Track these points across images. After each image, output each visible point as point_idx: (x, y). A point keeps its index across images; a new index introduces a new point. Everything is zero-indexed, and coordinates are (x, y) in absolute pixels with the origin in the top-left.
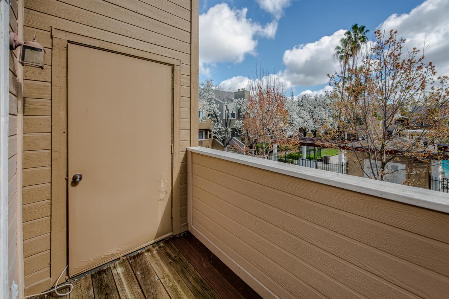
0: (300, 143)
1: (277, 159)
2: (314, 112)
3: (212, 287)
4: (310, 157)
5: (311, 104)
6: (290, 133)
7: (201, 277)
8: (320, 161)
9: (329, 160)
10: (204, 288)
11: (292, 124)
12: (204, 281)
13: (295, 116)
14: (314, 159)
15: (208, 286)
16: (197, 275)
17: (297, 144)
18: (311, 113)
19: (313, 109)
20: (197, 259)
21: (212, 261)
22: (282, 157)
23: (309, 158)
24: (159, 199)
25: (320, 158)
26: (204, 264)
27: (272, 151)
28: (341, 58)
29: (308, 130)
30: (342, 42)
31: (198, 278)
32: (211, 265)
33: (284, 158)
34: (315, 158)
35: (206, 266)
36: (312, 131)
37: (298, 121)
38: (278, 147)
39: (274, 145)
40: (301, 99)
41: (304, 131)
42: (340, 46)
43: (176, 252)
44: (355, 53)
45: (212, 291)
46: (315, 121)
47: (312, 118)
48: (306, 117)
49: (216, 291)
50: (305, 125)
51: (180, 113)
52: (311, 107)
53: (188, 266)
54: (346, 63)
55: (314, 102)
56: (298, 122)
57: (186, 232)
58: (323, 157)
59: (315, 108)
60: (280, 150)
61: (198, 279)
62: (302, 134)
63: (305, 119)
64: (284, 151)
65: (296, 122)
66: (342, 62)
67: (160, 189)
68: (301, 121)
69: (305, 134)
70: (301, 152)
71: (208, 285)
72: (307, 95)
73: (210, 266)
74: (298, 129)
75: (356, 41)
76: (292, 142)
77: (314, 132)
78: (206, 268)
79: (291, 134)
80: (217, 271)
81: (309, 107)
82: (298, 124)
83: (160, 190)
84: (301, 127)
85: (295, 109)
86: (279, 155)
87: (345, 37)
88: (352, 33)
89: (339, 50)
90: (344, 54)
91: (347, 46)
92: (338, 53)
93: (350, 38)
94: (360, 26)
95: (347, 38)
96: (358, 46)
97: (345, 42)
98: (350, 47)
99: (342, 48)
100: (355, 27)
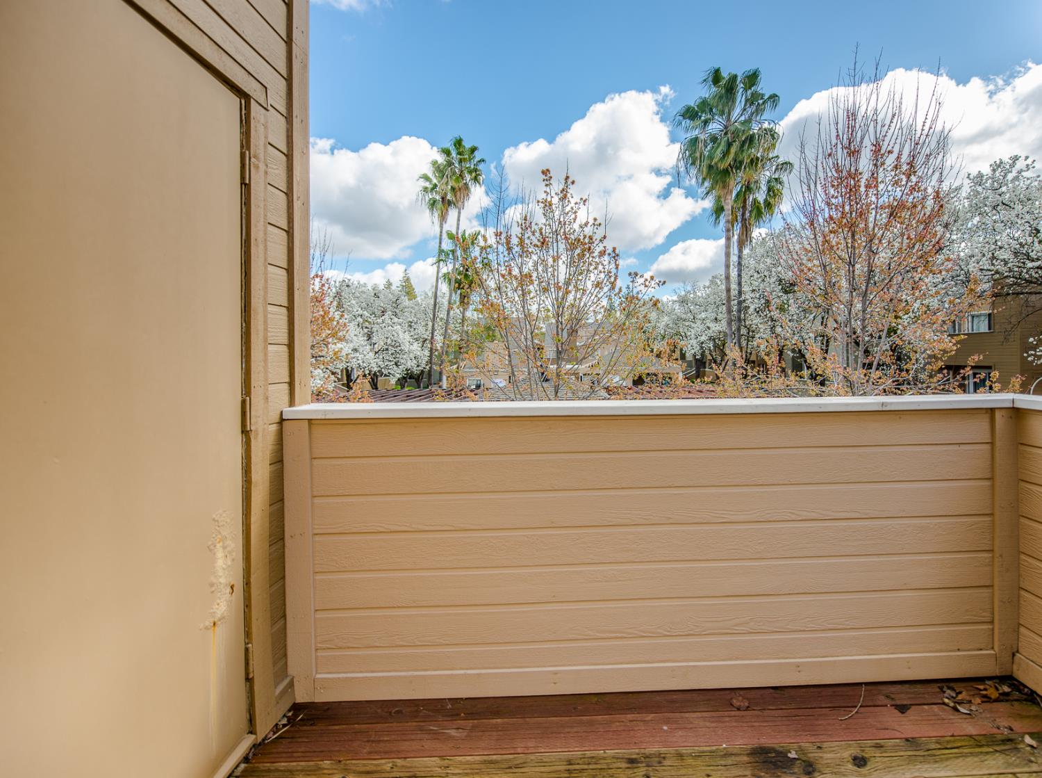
2: (374, 326)
3: (526, 752)
7: (478, 758)
10: (510, 768)
12: (494, 757)
15: (515, 758)
16: (461, 763)
19: (370, 318)
20: (419, 737)
21: (462, 715)
24: (208, 623)
26: (453, 732)
28: (433, 204)
30: (434, 169)
31: (474, 766)
32: (470, 723)
35: (461, 730)
36: (369, 376)
41: (348, 376)
42: (430, 175)
43: (325, 771)
44: (462, 200)
45: (533, 758)
49: (543, 750)
51: (266, 281)
53: (411, 767)
54: (443, 218)
55: (372, 301)
57: (289, 711)
61: (477, 766)
66: (436, 215)
67: (213, 579)
69: (350, 384)
71: (511, 756)
72: (351, 282)
73: (471, 725)
75: (461, 176)
77: (373, 378)
78: (465, 734)
80: (499, 720)
81: (360, 312)
83: (212, 585)
87: (441, 159)
88: (454, 154)
89: (427, 184)
90: (438, 197)
91: (445, 180)
92: (425, 189)
93: (450, 164)
94: (467, 145)
95: (445, 163)
96: (466, 186)
97: (439, 170)
98: (450, 184)
99: (435, 181)
100: (458, 143)
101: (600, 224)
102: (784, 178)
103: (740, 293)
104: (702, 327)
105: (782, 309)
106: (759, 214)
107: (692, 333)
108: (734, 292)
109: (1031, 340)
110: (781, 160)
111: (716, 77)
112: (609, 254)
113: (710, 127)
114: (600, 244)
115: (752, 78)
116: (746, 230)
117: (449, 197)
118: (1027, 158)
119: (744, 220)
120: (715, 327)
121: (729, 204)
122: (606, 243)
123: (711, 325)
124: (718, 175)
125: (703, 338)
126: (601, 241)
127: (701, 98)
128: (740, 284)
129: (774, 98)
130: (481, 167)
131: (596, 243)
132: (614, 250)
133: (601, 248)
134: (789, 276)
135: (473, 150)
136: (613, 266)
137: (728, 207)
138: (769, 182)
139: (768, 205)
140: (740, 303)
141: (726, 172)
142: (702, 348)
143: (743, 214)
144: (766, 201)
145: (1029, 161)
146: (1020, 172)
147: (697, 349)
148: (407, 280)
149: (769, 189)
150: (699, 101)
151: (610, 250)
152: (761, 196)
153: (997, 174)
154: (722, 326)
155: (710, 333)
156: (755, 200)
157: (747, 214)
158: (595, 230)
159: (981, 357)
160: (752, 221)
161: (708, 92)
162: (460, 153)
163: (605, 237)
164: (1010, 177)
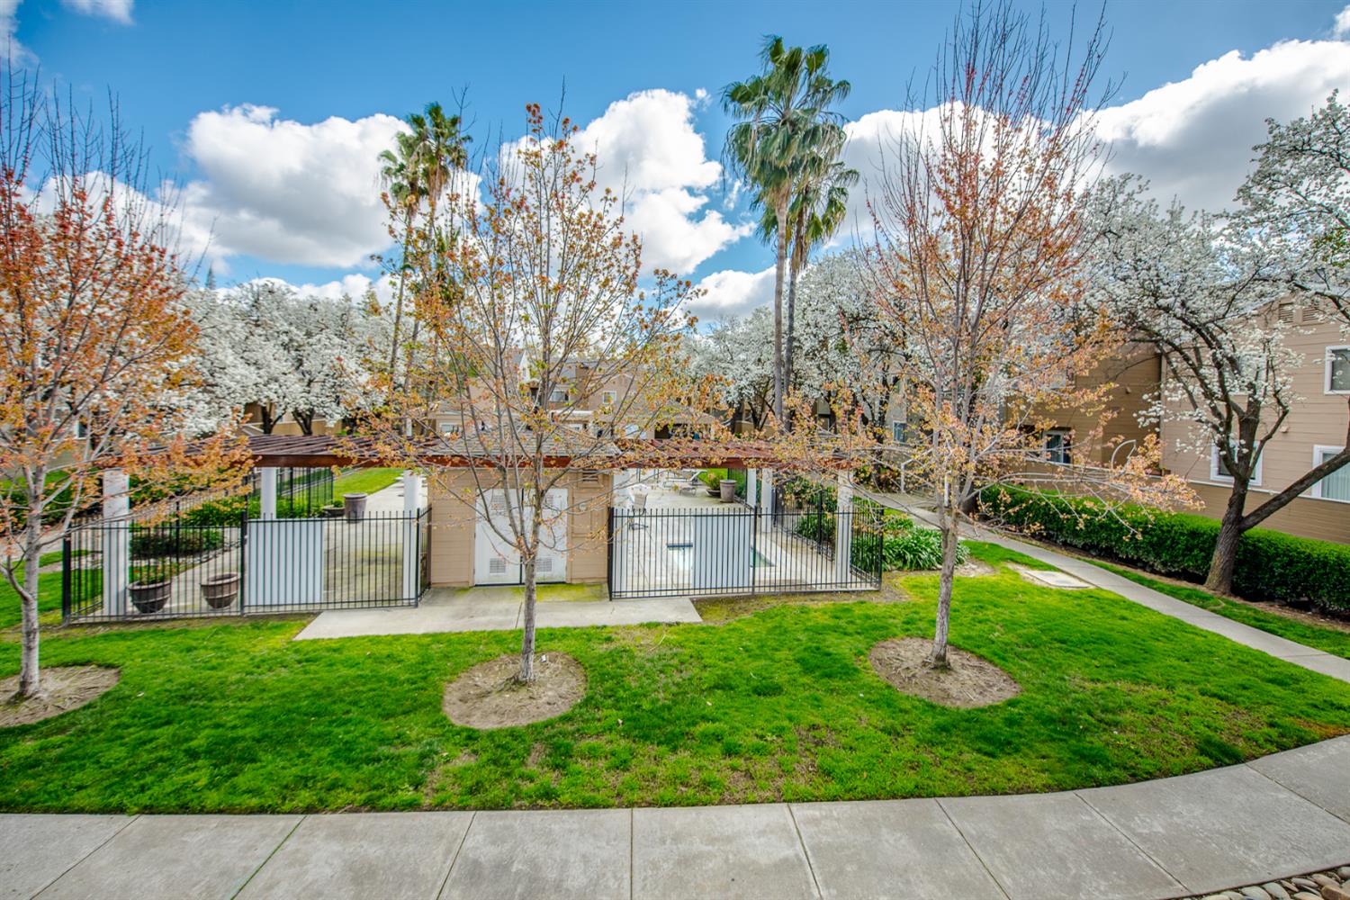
0: (254, 457)
1: (129, 538)
2: (307, 347)
4: (291, 509)
5: (292, 318)
6: (203, 420)
8: (334, 514)
9: (363, 507)
11: (212, 385)
13: (228, 357)
14: (309, 512)
17: (242, 463)
18: (293, 353)
19: (299, 336)
22: (156, 527)
23: (288, 513)
25: (330, 507)
27: (96, 510)
28: (398, 190)
29: (279, 411)
33: (171, 528)
34: (313, 509)
36: (297, 414)
37: (238, 377)
38: (134, 483)
39: (107, 475)
40: (250, 295)
41: (266, 415)
42: (395, 153)
44: (436, 189)
46: (310, 382)
47: (297, 368)
48: (275, 363)
50: (270, 393)
52: (293, 328)
54: (411, 210)
55: (305, 314)
56: (240, 378)
58: (343, 501)
59: (309, 334)
60: (142, 493)
62: (256, 427)
63: (272, 370)
64: (172, 497)
65: (232, 379)
66: (403, 203)
68: (252, 375)
69: (268, 426)
70: (256, 494)
74: (241, 408)
75: (438, 156)
76: (217, 454)
77: (305, 419)
79: (210, 424)
81: (286, 327)
82: (238, 388)
84: (255, 398)
85: (227, 328)
86: (141, 521)
87: (409, 131)
88: (428, 125)
89: (390, 164)
90: (405, 183)
91: (414, 157)
92: (388, 171)
93: (422, 137)
94: (448, 114)
95: (415, 135)
96: (445, 171)
97: (408, 145)
98: (422, 166)
99: (400, 160)
100: (435, 111)
101: (615, 199)
102: (849, 190)
103: (791, 328)
104: (741, 370)
105: (843, 348)
106: (817, 231)
107: (729, 377)
108: (785, 328)
109: (1145, 397)
110: (847, 168)
111: (776, 50)
112: (627, 245)
113: (764, 115)
114: (615, 230)
115: (819, 55)
116: (801, 249)
117: (421, 183)
118: (1140, 177)
119: (799, 237)
120: (756, 371)
121: (783, 215)
122: (622, 227)
123: (753, 367)
124: (772, 175)
125: (744, 383)
126: (615, 224)
127: (753, 77)
128: (791, 317)
129: (844, 86)
130: (464, 146)
131: (609, 226)
132: (635, 238)
133: (616, 234)
134: (852, 308)
135: (454, 122)
136: (631, 262)
137: (782, 218)
138: (830, 193)
139: (827, 222)
140: (792, 339)
141: (781, 172)
142: (741, 394)
143: (798, 231)
144: (824, 216)
145: (1142, 182)
146: (1130, 195)
147: (734, 397)
148: (372, 296)
149: (832, 203)
150: (752, 81)
151: (628, 239)
152: (819, 209)
153: (1105, 195)
154: (768, 369)
155: (751, 376)
156: (813, 215)
157: (803, 230)
158: (607, 207)
159: (1115, 415)
160: (809, 240)
161: (762, 69)
162: (437, 125)
163: (621, 220)
164: (1120, 199)
